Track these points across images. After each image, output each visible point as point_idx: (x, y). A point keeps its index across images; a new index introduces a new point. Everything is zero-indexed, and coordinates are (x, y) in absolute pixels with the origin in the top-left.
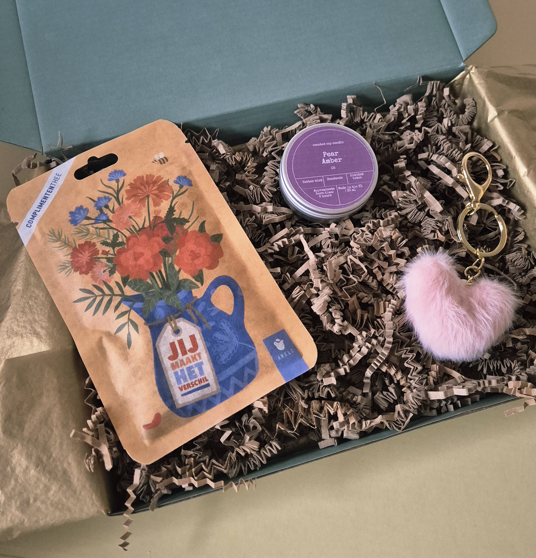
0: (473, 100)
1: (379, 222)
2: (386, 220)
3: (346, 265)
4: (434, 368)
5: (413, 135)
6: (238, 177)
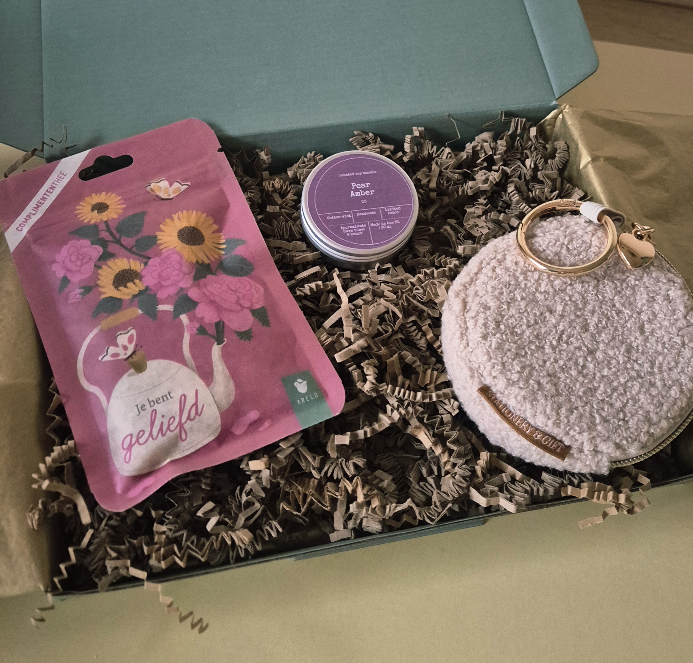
0: (566, 143)
1: (433, 272)
2: (441, 269)
3: (386, 315)
4: (484, 456)
5: (489, 176)
6: (270, 209)
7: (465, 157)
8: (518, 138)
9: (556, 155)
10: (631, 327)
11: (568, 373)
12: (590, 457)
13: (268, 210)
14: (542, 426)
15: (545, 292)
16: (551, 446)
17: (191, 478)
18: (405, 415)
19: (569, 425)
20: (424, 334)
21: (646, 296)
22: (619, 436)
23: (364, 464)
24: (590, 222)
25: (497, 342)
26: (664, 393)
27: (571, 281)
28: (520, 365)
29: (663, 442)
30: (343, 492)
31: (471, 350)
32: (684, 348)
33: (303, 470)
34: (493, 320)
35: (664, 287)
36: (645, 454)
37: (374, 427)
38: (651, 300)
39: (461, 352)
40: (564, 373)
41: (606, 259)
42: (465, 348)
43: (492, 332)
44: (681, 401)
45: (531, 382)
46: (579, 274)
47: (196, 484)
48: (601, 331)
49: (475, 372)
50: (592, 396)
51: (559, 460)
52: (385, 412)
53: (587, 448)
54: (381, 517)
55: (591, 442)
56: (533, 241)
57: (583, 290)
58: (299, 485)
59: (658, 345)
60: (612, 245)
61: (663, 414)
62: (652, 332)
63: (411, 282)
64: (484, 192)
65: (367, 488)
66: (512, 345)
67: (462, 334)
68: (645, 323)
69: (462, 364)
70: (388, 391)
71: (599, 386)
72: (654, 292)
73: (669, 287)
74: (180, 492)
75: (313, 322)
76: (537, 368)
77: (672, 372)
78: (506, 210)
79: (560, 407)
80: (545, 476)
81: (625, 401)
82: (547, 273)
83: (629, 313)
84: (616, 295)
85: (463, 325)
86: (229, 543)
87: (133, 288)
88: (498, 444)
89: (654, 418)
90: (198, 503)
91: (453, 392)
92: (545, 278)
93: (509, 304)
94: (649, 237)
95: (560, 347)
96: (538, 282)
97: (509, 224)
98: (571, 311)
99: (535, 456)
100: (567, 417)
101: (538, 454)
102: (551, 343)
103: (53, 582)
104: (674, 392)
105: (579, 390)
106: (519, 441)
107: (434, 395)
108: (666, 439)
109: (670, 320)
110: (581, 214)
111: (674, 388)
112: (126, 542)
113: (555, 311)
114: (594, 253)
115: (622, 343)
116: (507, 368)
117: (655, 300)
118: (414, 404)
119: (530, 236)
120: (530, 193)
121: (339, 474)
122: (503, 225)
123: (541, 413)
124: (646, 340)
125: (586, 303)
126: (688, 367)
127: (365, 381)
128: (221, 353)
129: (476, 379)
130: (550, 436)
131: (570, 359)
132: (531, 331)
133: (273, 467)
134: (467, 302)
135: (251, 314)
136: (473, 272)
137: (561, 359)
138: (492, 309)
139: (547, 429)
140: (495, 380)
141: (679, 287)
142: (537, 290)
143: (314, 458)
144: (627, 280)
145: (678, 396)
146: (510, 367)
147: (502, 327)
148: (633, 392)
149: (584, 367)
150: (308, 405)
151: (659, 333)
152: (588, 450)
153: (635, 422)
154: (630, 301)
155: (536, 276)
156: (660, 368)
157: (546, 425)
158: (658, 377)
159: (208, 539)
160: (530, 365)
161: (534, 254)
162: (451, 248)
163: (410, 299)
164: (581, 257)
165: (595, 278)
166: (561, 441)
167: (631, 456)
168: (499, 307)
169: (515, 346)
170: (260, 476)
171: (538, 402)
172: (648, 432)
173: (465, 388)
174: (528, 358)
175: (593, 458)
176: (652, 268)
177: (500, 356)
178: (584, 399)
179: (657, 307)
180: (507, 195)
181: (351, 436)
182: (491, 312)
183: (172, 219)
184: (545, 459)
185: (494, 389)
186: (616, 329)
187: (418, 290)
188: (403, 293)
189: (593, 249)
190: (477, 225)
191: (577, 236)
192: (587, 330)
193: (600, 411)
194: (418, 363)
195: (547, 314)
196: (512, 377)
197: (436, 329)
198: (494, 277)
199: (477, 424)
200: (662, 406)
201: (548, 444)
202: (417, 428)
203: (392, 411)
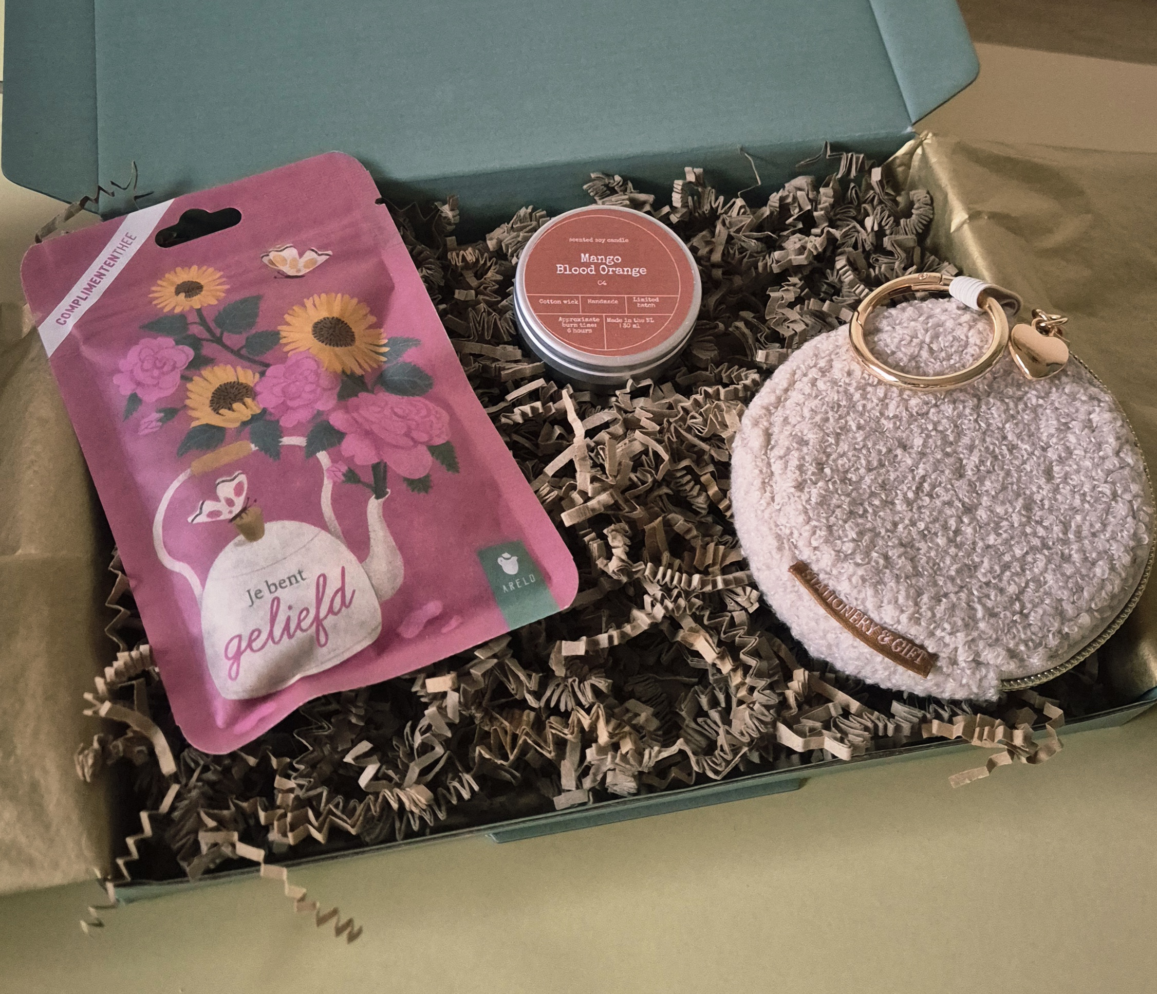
0: (928, 193)
1: (718, 392)
2: (732, 387)
3: (644, 457)
4: (800, 675)
5: (806, 242)
6: (459, 295)
7: (768, 213)
8: (852, 185)
9: (913, 211)
10: (1031, 471)
11: (932, 541)
12: (968, 672)
13: (456, 296)
14: (892, 623)
15: (895, 417)
16: (906, 654)
17: (334, 706)
18: (673, 610)
19: (935, 622)
20: (704, 488)
21: (1055, 422)
22: (1014, 637)
23: (608, 687)
24: (966, 308)
25: (820, 495)
26: (1084, 571)
27: (936, 399)
28: (857, 530)
29: (1084, 649)
30: (576, 729)
31: (778, 507)
32: (1117, 502)
33: (512, 695)
34: (813, 460)
35: (1084, 409)
36: (1055, 668)
37: (624, 629)
38: (1064, 428)
39: (763, 511)
40: (926, 542)
41: (991, 365)
42: (768, 504)
43: (811, 480)
44: (1113, 585)
45: (874, 555)
46: (949, 387)
47: (341, 717)
48: (985, 477)
49: (785, 541)
50: (971, 577)
51: (918, 677)
52: (641, 607)
53: (963, 657)
54: (636, 769)
55: (969, 647)
56: (876, 339)
57: (955, 413)
58: (506, 720)
59: (1074, 497)
60: (999, 345)
61: (1082, 603)
62: (1066, 477)
63: (682, 407)
64: (798, 269)
65: (613, 723)
66: (843, 498)
67: (764, 483)
68: (1054, 464)
69: (764, 529)
70: (647, 573)
71: (982, 562)
72: (1068, 415)
73: (1091, 409)
74: (317, 729)
75: (527, 468)
76: (883, 532)
77: (1096, 539)
78: (834, 298)
79: (919, 593)
80: (896, 707)
81: (1023, 585)
82: (897, 387)
83: (1029, 448)
84: (1006, 422)
85: (764, 471)
86: (395, 806)
87: (242, 411)
88: (823, 656)
89: (1070, 610)
90: (345, 747)
91: (750, 577)
92: (894, 395)
93: (838, 436)
94: (1060, 332)
95: (919, 502)
96: (884, 401)
97: (837, 318)
98: (936, 446)
99: (880, 672)
100: (931, 609)
101: (885, 669)
102: (905, 495)
103: (116, 867)
104: (1102, 569)
105: (949, 569)
106: (855, 647)
107: (719, 579)
108: (1090, 645)
109: (1093, 459)
110: (950, 296)
111: (1100, 563)
112: (232, 806)
113: (912, 447)
114: (973, 355)
115: (1018, 495)
116: (836, 534)
117: (1069, 428)
118: (687, 594)
119: (870, 332)
120: (871, 270)
121: (569, 703)
122: (829, 320)
123: (889, 603)
124: (1056, 490)
125: (959, 434)
126: (1122, 531)
127: (609, 556)
128: (381, 511)
129: (787, 552)
130: (904, 638)
131: (936, 520)
132: (873, 477)
133: (465, 690)
134: (772, 435)
135: (428, 453)
136: (781, 387)
137: (922, 520)
138: (811, 444)
139: (899, 628)
140: (816, 552)
141: (1107, 408)
142: (882, 414)
143: (529, 677)
144: (1025, 398)
145: (1106, 576)
146: (841, 532)
147: (827, 471)
148: (1036, 570)
149: (957, 532)
150: (518, 594)
151: (1075, 479)
152: (965, 661)
153: (1039, 617)
154: (1029, 430)
155: (881, 392)
156: (1078, 533)
157: (899, 622)
158: (1075, 547)
159: (361, 802)
160: (873, 530)
161: (878, 359)
162: (746, 355)
163: (682, 431)
164: (952, 362)
165: (975, 396)
166: (922, 647)
167: (1034, 671)
168: (823, 441)
169: (848, 500)
170: (444, 705)
171: (885, 586)
172: (1060, 632)
173: (769, 568)
174: (869, 519)
175: (973, 673)
176: (1064, 379)
177: (824, 515)
178: (959, 582)
179: (1072, 439)
180: (835, 273)
181: (588, 644)
182: (810, 448)
183: (303, 306)
184: (897, 677)
185: (815, 568)
186: (1008, 473)
187: (695, 418)
188: (670, 423)
189: (971, 350)
190: (786, 320)
191: (945, 330)
192: (961, 476)
193: (984, 600)
194: (695, 532)
195: (899, 452)
196: (844, 548)
197: (723, 481)
198: (814, 395)
199: (788, 624)
200: (1082, 591)
201: (902, 651)
202: (692, 630)
203: (653, 606)
